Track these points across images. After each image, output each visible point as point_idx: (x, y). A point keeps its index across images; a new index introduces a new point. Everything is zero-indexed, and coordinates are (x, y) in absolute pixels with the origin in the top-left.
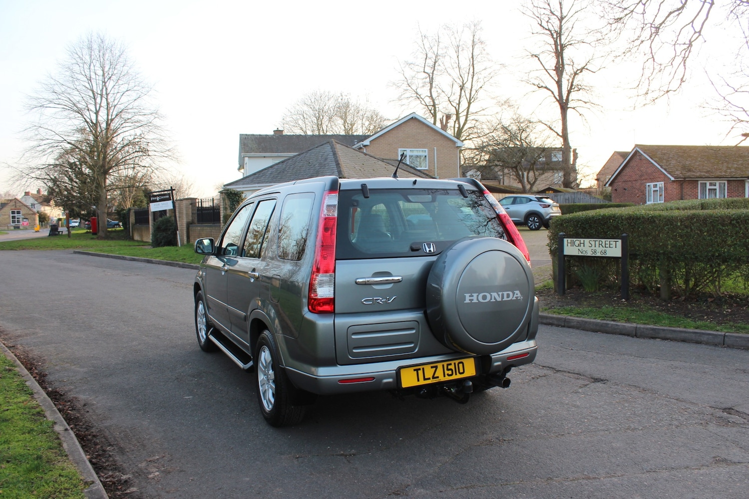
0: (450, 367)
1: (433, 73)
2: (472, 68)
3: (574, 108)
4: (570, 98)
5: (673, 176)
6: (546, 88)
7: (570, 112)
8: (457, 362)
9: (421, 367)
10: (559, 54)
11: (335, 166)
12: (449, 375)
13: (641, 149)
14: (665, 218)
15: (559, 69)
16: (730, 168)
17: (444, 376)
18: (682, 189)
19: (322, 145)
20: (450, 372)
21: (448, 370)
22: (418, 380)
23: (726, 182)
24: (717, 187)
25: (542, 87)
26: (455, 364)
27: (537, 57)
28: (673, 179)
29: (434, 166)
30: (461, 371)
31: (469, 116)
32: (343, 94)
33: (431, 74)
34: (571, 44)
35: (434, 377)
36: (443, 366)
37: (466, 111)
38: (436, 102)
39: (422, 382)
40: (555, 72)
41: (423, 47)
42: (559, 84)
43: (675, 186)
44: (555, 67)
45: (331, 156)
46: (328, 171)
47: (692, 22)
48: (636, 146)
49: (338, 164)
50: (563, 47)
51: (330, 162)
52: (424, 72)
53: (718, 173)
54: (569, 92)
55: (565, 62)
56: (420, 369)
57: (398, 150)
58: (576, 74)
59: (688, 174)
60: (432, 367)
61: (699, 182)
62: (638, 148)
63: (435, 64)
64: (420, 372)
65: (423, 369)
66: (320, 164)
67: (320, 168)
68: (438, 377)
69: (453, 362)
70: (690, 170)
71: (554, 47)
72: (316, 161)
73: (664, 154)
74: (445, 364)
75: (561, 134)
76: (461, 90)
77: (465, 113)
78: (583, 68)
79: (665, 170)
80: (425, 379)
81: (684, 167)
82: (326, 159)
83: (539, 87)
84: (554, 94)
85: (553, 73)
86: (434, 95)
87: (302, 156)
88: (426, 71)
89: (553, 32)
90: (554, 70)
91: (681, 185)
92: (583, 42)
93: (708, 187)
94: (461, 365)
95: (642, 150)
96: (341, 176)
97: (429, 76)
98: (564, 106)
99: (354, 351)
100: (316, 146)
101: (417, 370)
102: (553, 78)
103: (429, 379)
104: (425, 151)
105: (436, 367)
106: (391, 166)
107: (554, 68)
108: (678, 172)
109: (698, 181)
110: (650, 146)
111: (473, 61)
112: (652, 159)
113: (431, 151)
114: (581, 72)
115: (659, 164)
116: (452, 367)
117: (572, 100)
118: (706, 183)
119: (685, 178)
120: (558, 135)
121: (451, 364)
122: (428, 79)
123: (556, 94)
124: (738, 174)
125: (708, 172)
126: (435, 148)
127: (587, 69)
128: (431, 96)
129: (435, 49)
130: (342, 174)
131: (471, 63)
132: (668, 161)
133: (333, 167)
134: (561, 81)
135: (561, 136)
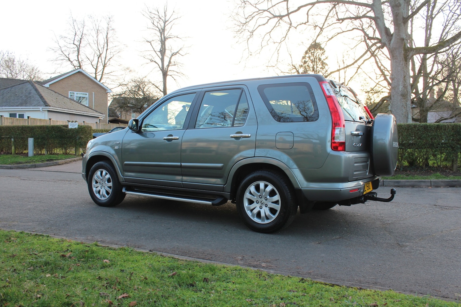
1: (79, 45)
2: (106, 45)
3: (171, 75)
4: (169, 69)
6: (155, 62)
7: (168, 78)
10: (163, 42)
11: (40, 98)
15: (163, 51)
19: (23, 83)
25: (153, 61)
27: (150, 42)
29: (92, 104)
31: (103, 75)
33: (78, 46)
34: (170, 38)
37: (102, 71)
38: (81, 64)
40: (160, 53)
41: (74, 27)
42: (162, 60)
45: (33, 91)
46: (35, 101)
49: (41, 97)
50: (165, 39)
51: (34, 95)
52: (74, 44)
54: (168, 66)
57: (68, 93)
58: (172, 55)
63: (81, 40)
66: (26, 96)
67: (27, 99)
71: (160, 37)
72: (22, 94)
75: (162, 90)
76: (98, 58)
77: (101, 73)
78: (177, 52)
82: (30, 93)
83: (151, 61)
84: (159, 66)
85: (159, 54)
86: (80, 60)
87: (7, 90)
88: (75, 43)
89: (160, 29)
92: (177, 37)
96: (47, 105)
97: (77, 46)
98: (165, 74)
99: (355, 173)
100: (19, 84)
102: (159, 56)
104: (86, 94)
106: (73, 101)
107: (159, 51)
111: (107, 40)
113: (91, 95)
114: (176, 54)
117: (170, 71)
120: (160, 90)
122: (76, 49)
123: (161, 66)
126: (93, 93)
127: (179, 53)
128: (78, 60)
129: (81, 29)
130: (47, 103)
133: (37, 98)
134: (164, 59)
135: (162, 92)
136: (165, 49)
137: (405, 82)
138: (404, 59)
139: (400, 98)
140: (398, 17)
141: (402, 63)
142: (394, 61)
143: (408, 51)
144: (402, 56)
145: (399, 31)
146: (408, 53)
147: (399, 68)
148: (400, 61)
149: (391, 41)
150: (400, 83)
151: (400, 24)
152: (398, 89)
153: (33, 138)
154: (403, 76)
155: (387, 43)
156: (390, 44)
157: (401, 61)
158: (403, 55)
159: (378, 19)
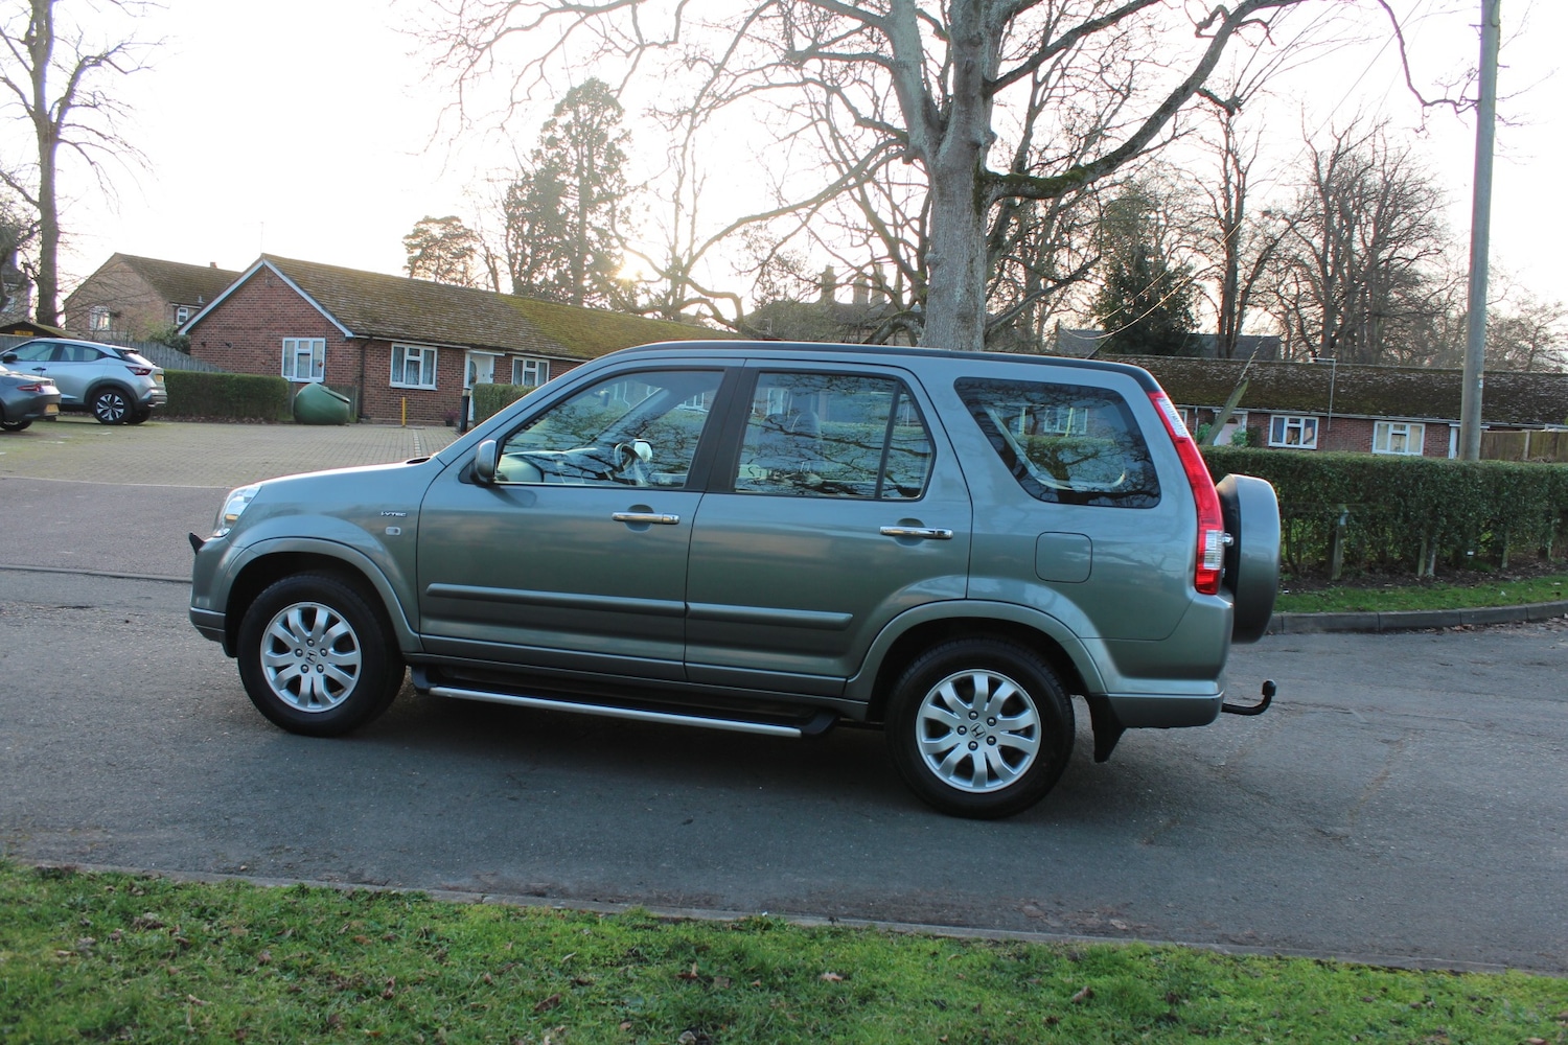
3: (74, 144)
4: (67, 119)
5: (350, 330)
6: (6, 80)
13: (275, 265)
15: (39, 43)
16: (439, 325)
18: (363, 355)
23: (435, 350)
24: (421, 358)
28: (349, 334)
40: (26, 48)
42: (38, 77)
43: (351, 348)
44: (28, 34)
47: (544, 58)
48: (264, 256)
53: (424, 333)
54: (63, 105)
55: (56, 31)
58: (83, 65)
59: (376, 328)
61: (393, 345)
62: (270, 261)
70: (375, 321)
73: (321, 282)
75: (36, 198)
78: (105, 57)
79: (333, 315)
81: (364, 313)
84: (24, 100)
85: (23, 50)
90: (22, 42)
91: (363, 348)
93: (407, 357)
95: (277, 268)
98: (48, 135)
102: (21, 60)
107: (23, 38)
108: (356, 322)
109: (390, 342)
110: (290, 260)
112: (301, 288)
114: (97, 64)
115: (317, 302)
117: (69, 125)
118: (403, 350)
119: (371, 335)
120: (28, 199)
123: (31, 101)
124: (455, 337)
125: (406, 327)
127: (109, 61)
132: (333, 297)
134: (44, 75)
135: (33, 203)
136: (50, 37)
137: (973, 276)
138: (972, 206)
139: (953, 323)
140: (970, 77)
141: (966, 218)
142: (945, 208)
143: (987, 183)
144: (970, 196)
145: (969, 118)
146: (986, 189)
147: (958, 233)
148: (963, 211)
149: (939, 144)
150: (959, 278)
151: (973, 98)
152: (952, 296)
154: (966, 259)
155: (926, 148)
156: (936, 153)
157: (966, 213)
158: (971, 193)
159: (905, 71)
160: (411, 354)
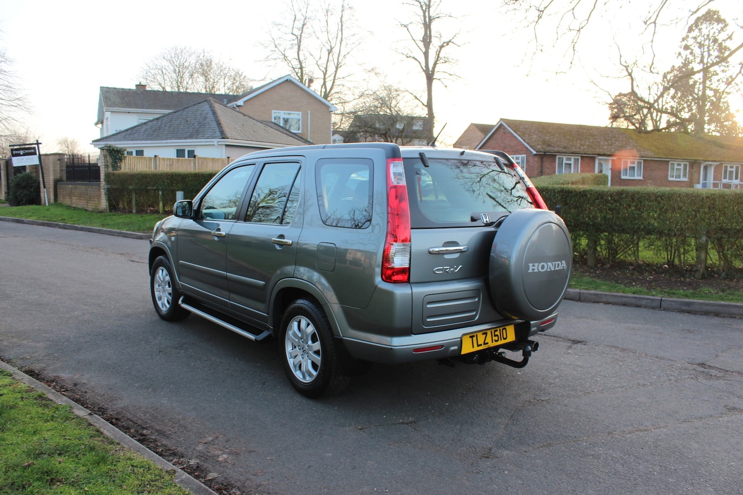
0: (496, 333)
1: (301, 36)
2: (340, 33)
3: (439, 80)
4: (436, 70)
5: (535, 150)
6: (414, 58)
7: (435, 83)
8: (501, 328)
9: (475, 334)
10: (427, 26)
11: (216, 126)
12: (496, 341)
13: (506, 123)
14: (596, 193)
15: (427, 40)
16: (583, 145)
17: (493, 342)
18: (542, 162)
19: (200, 103)
20: (496, 338)
21: (495, 336)
22: (473, 347)
23: (580, 158)
24: (572, 162)
25: (410, 57)
26: (500, 330)
27: (406, 27)
28: (534, 152)
29: (307, 129)
30: (505, 337)
31: (335, 81)
32: (205, 51)
33: (299, 37)
34: (438, 17)
35: (485, 344)
36: (491, 332)
37: (333, 76)
38: (303, 65)
39: (476, 349)
40: (422, 43)
41: (292, 8)
42: (426, 54)
43: (536, 159)
44: (423, 38)
45: (210, 114)
46: (209, 131)
48: (501, 119)
49: (219, 124)
50: (431, 20)
51: (210, 122)
52: (292, 34)
53: (573, 150)
54: (435, 64)
55: (432, 34)
56: (474, 336)
57: (271, 112)
58: (441, 47)
59: (548, 149)
60: (483, 334)
61: (557, 157)
62: (503, 121)
63: (303, 27)
64: (475, 339)
65: (477, 335)
66: (200, 123)
67: (200, 127)
68: (487, 343)
69: (498, 329)
70: (549, 145)
71: (423, 18)
72: (195, 119)
73: (526, 129)
74: (493, 331)
75: (426, 104)
76: (329, 54)
77: (332, 78)
78: (450, 41)
79: (528, 144)
80: (478, 346)
81: (544, 142)
82: (205, 118)
83: (407, 57)
84: (421, 65)
85: (421, 45)
86: (301, 59)
87: (178, 113)
88: (294, 33)
89: (422, 4)
90: (422, 41)
91: (542, 158)
92: (450, 16)
93: (565, 161)
94: (504, 331)
95: (506, 124)
96: (224, 136)
97: (297, 38)
98: (430, 78)
99: (428, 320)
100: (193, 104)
101: (472, 337)
102: (420, 49)
103: (481, 345)
104: (299, 114)
105: (486, 334)
106: (270, 128)
107: (422, 40)
108: (539, 147)
109: (556, 155)
110: (513, 120)
111: (342, 26)
112: (515, 132)
113: (305, 115)
114: (447, 45)
115: (522, 138)
116: (497, 333)
117: (438, 72)
118: (563, 158)
119: (545, 152)
120: (423, 104)
121: (497, 331)
122: (296, 42)
123: (423, 64)
124: (590, 151)
125: (564, 147)
126: (309, 112)
127: (453, 42)
128: (299, 59)
129: (304, 11)
130: (224, 134)
131: (340, 27)
132: (530, 135)
133: (213, 126)
134: (428, 53)
135: (426, 106)
136: (430, 37)
153: (183, 192)
160: (566, 160)
